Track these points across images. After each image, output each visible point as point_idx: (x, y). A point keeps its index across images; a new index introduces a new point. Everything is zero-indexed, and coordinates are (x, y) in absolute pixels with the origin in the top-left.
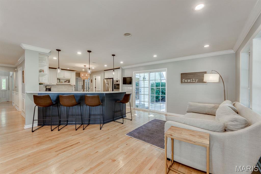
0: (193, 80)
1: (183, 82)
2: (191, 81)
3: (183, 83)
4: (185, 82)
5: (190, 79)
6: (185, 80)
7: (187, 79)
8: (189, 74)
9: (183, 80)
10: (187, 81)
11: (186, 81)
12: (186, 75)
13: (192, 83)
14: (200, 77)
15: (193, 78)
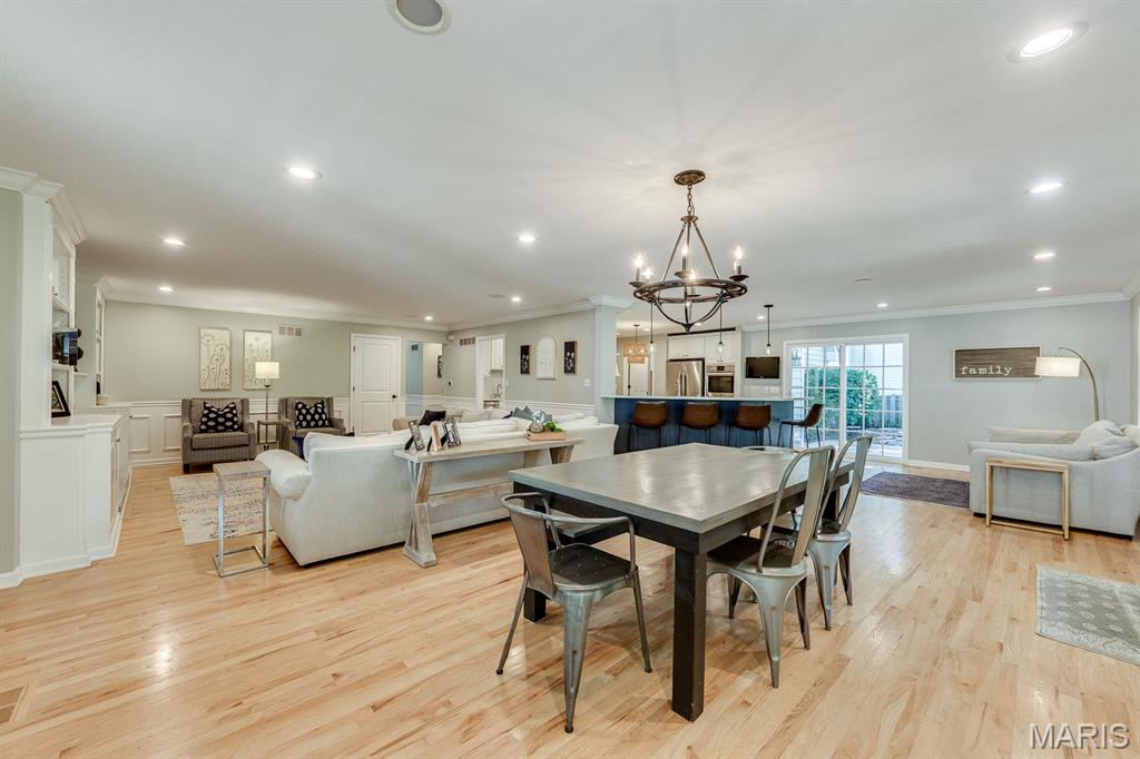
0: (995, 370)
1: (964, 373)
2: (989, 371)
3: (964, 376)
4: (968, 375)
5: (986, 365)
6: (970, 368)
7: (977, 366)
9: (963, 369)
10: (977, 371)
11: (973, 371)
12: (973, 355)
13: (992, 376)
14: (1019, 363)
15: (997, 364)
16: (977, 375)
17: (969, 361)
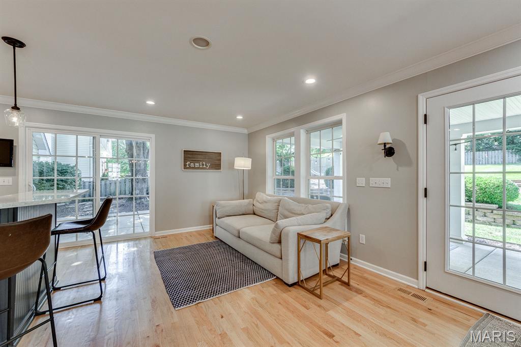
0: (203, 165)
1: (188, 166)
2: (200, 165)
3: (187, 168)
4: (190, 168)
5: (198, 161)
6: (191, 163)
7: (195, 161)
8: (200, 153)
9: (187, 163)
10: (194, 165)
11: (192, 165)
12: (192, 154)
13: (202, 169)
14: (214, 161)
15: (203, 161)
16: (194, 168)
17: (192, 158)
